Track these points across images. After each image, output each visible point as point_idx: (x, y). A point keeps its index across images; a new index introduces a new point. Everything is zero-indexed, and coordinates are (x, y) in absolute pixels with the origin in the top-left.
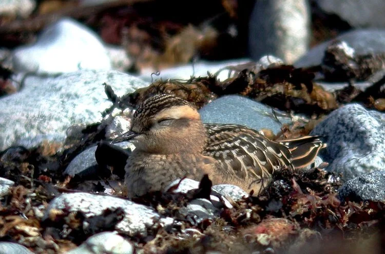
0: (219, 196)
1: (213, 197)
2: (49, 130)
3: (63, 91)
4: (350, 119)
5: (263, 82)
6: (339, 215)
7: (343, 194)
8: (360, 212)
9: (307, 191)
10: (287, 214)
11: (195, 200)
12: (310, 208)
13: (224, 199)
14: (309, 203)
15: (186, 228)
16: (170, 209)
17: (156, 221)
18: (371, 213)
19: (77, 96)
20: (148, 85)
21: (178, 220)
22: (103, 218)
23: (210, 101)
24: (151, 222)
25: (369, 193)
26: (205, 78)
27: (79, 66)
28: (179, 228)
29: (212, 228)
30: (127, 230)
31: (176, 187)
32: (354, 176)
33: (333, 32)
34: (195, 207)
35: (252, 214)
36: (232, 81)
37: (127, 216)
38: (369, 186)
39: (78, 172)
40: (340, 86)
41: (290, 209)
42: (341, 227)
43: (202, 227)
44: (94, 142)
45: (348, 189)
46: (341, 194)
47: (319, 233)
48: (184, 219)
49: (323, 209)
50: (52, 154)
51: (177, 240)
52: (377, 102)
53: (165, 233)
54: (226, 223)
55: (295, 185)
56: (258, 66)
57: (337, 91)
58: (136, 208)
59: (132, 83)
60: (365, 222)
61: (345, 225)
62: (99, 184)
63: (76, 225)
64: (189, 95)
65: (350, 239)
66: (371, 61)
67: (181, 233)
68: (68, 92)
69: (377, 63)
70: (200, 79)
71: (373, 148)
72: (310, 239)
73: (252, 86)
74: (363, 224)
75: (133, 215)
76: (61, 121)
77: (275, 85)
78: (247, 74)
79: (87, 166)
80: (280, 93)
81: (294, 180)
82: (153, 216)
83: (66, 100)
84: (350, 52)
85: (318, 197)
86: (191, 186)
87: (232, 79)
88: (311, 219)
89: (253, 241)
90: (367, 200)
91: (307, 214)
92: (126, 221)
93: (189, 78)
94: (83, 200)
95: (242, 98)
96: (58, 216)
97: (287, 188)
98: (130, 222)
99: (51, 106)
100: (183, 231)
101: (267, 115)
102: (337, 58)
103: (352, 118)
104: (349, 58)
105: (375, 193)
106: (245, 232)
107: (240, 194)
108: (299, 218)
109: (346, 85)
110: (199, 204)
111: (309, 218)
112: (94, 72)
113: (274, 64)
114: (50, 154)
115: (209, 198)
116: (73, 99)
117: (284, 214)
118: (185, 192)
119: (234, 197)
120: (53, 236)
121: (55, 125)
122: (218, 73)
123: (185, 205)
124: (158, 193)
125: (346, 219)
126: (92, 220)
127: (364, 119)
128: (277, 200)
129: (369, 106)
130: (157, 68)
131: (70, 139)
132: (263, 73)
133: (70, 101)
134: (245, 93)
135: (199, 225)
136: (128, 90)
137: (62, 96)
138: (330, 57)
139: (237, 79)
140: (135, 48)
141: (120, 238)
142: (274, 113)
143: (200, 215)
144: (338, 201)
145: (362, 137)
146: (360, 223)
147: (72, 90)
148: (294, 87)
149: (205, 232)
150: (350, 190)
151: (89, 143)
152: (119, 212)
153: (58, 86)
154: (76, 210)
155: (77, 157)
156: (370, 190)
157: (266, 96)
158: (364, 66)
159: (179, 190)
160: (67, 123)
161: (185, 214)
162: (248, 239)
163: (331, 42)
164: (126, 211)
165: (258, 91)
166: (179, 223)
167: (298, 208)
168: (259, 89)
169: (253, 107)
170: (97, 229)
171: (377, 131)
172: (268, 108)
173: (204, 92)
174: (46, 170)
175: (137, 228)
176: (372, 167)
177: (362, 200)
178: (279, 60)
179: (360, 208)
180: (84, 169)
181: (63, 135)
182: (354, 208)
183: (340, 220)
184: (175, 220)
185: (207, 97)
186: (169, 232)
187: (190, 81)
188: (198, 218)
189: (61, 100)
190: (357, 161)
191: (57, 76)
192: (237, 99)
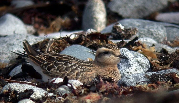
0: (71, 84)
1: (69, 85)
2: (2, 58)
3: (8, 42)
4: (122, 54)
5: (89, 39)
6: (118, 92)
7: (120, 83)
8: (127, 91)
9: (106, 82)
10: (98, 91)
11: (62, 86)
12: (107, 89)
13: (73, 86)
14: (106, 87)
15: (58, 97)
16: (51, 90)
17: (46, 94)
18: (131, 91)
19: (14, 45)
20: (43, 40)
21: (55, 94)
22: (24, 93)
23: (68, 47)
24: (44, 95)
25: (130, 83)
26: (66, 38)
27: (14, 32)
28: (55, 97)
29: (69, 97)
30: (34, 98)
31: (54, 81)
32: (124, 76)
33: (116, 20)
34: (61, 89)
35: (84, 91)
36: (76, 39)
37: (34, 92)
38: (130, 80)
39: (15, 75)
40: (119, 41)
41: (99, 89)
42: (119, 97)
43: (65, 97)
44: (21, 63)
45: (122, 81)
46: (119, 83)
47: (110, 99)
48: (57, 93)
49: (112, 89)
50: (4, 68)
51: (54, 102)
52: (133, 47)
53: (50, 99)
54: (74, 95)
55: (101, 80)
56: (87, 33)
57: (117, 43)
58: (38, 89)
59: (36, 40)
60: (128, 95)
61: (121, 96)
62: (23, 79)
63: (14, 96)
64: (59, 44)
65: (123, 101)
66: (131, 32)
67: (56, 99)
68: (10, 43)
69: (133, 32)
70: (63, 38)
71: (131, 66)
72: (107, 101)
73: (84, 41)
74: (128, 96)
75: (37, 92)
76: (7, 55)
77: (93, 41)
78: (82, 36)
79: (18, 73)
80: (95, 44)
81: (101, 78)
82: (45, 92)
83: (9, 46)
84: (122, 28)
85: (110, 85)
86: (60, 81)
87: (76, 38)
88: (107, 94)
89: (84, 102)
90: (129, 86)
91: (106, 92)
92: (34, 95)
93: (59, 38)
94: (16, 86)
95: (80, 46)
96: (6, 92)
97: (98, 81)
98: (35, 95)
99: (3, 48)
100: (57, 98)
101: (90, 53)
102: (118, 30)
103: (123, 53)
104: (122, 30)
105: (132, 83)
106: (82, 99)
107: (79, 83)
108: (102, 93)
109: (121, 41)
110: (63, 87)
111: (106, 93)
112: (21, 35)
113: (93, 32)
114: (3, 68)
115: (67, 85)
116: (12, 46)
117: (97, 91)
118: (58, 83)
119: (77, 85)
120: (4, 101)
121: (5, 56)
122: (70, 36)
123: (58, 88)
124: (47, 83)
125: (121, 93)
126: (20, 94)
127: (128, 54)
128: (94, 86)
129: (130, 49)
130: (46, 33)
131: (11, 61)
132: (89, 36)
133: (11, 47)
134: (81, 44)
135: (63, 96)
136: (35, 42)
137: (7, 45)
138: (115, 29)
139: (78, 38)
140: (37, 25)
141: (32, 101)
142: (93, 51)
143: (64, 92)
144: (118, 86)
145: (127, 61)
146: (126, 95)
147: (12, 42)
148: (101, 41)
149: (66, 98)
150: (123, 82)
151: (19, 63)
152: (31, 91)
153: (6, 41)
154: (14, 90)
155: (14, 69)
156: (130, 82)
157: (90, 45)
158: (128, 33)
159: (55, 82)
160: (10, 56)
161: (58, 92)
162: (83, 101)
163: (115, 23)
164: (34, 90)
165: (87, 43)
166: (55, 95)
167: (102, 89)
168: (87, 42)
169: (85, 49)
170: (22, 97)
171: (133, 59)
172: (91, 49)
173: (65, 43)
174: (1, 74)
175: (39, 97)
176: (131, 73)
177: (127, 86)
178: (95, 30)
179: (126, 89)
180: (17, 74)
181: (8, 60)
182: (124, 89)
183: (118, 94)
184: (53, 94)
185: (66, 45)
186: (51, 99)
187: (59, 39)
188: (63, 93)
189: (7, 46)
190: (125, 71)
191: (5, 36)
192: (78, 46)
